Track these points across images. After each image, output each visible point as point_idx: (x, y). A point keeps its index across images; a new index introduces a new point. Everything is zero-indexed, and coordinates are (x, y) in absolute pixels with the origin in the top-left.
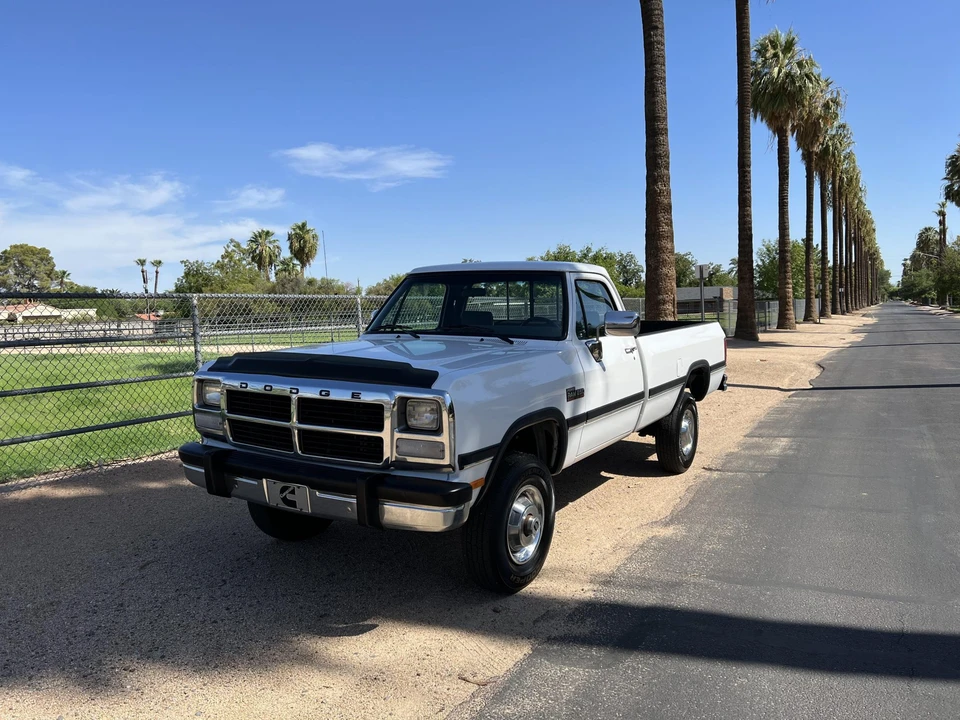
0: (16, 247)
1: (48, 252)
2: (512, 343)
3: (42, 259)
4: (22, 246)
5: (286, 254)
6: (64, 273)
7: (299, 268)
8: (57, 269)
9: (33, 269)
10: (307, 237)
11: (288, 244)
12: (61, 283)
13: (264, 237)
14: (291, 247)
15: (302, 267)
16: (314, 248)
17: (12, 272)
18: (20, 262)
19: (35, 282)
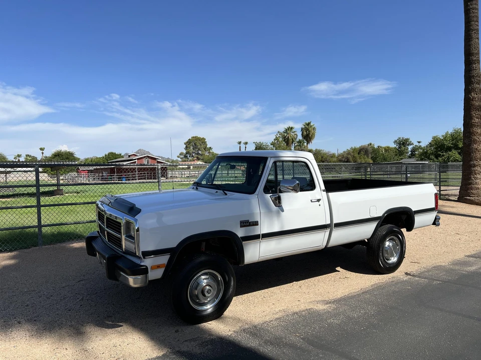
0: (193, 137)
1: (205, 139)
2: (226, 194)
3: (202, 143)
4: (195, 137)
5: (300, 137)
6: (210, 148)
7: (305, 144)
8: (208, 146)
9: (199, 147)
10: (310, 129)
11: (301, 133)
12: (209, 153)
13: (290, 129)
14: (302, 135)
15: (307, 144)
16: (313, 134)
17: (192, 148)
18: (195, 144)
19: (200, 152)
